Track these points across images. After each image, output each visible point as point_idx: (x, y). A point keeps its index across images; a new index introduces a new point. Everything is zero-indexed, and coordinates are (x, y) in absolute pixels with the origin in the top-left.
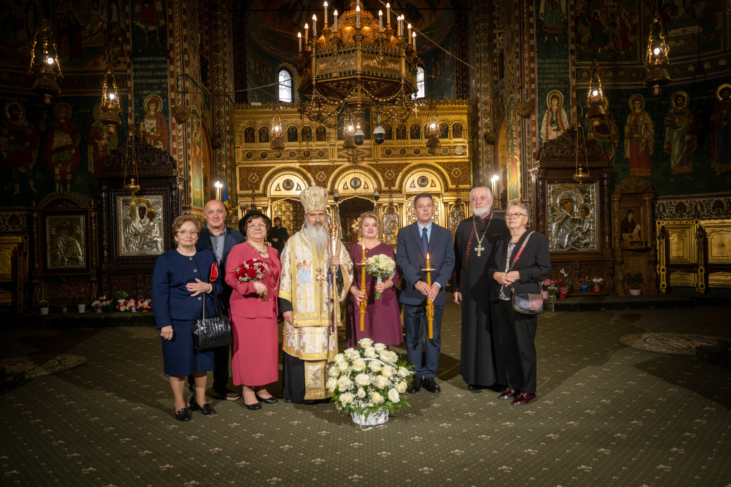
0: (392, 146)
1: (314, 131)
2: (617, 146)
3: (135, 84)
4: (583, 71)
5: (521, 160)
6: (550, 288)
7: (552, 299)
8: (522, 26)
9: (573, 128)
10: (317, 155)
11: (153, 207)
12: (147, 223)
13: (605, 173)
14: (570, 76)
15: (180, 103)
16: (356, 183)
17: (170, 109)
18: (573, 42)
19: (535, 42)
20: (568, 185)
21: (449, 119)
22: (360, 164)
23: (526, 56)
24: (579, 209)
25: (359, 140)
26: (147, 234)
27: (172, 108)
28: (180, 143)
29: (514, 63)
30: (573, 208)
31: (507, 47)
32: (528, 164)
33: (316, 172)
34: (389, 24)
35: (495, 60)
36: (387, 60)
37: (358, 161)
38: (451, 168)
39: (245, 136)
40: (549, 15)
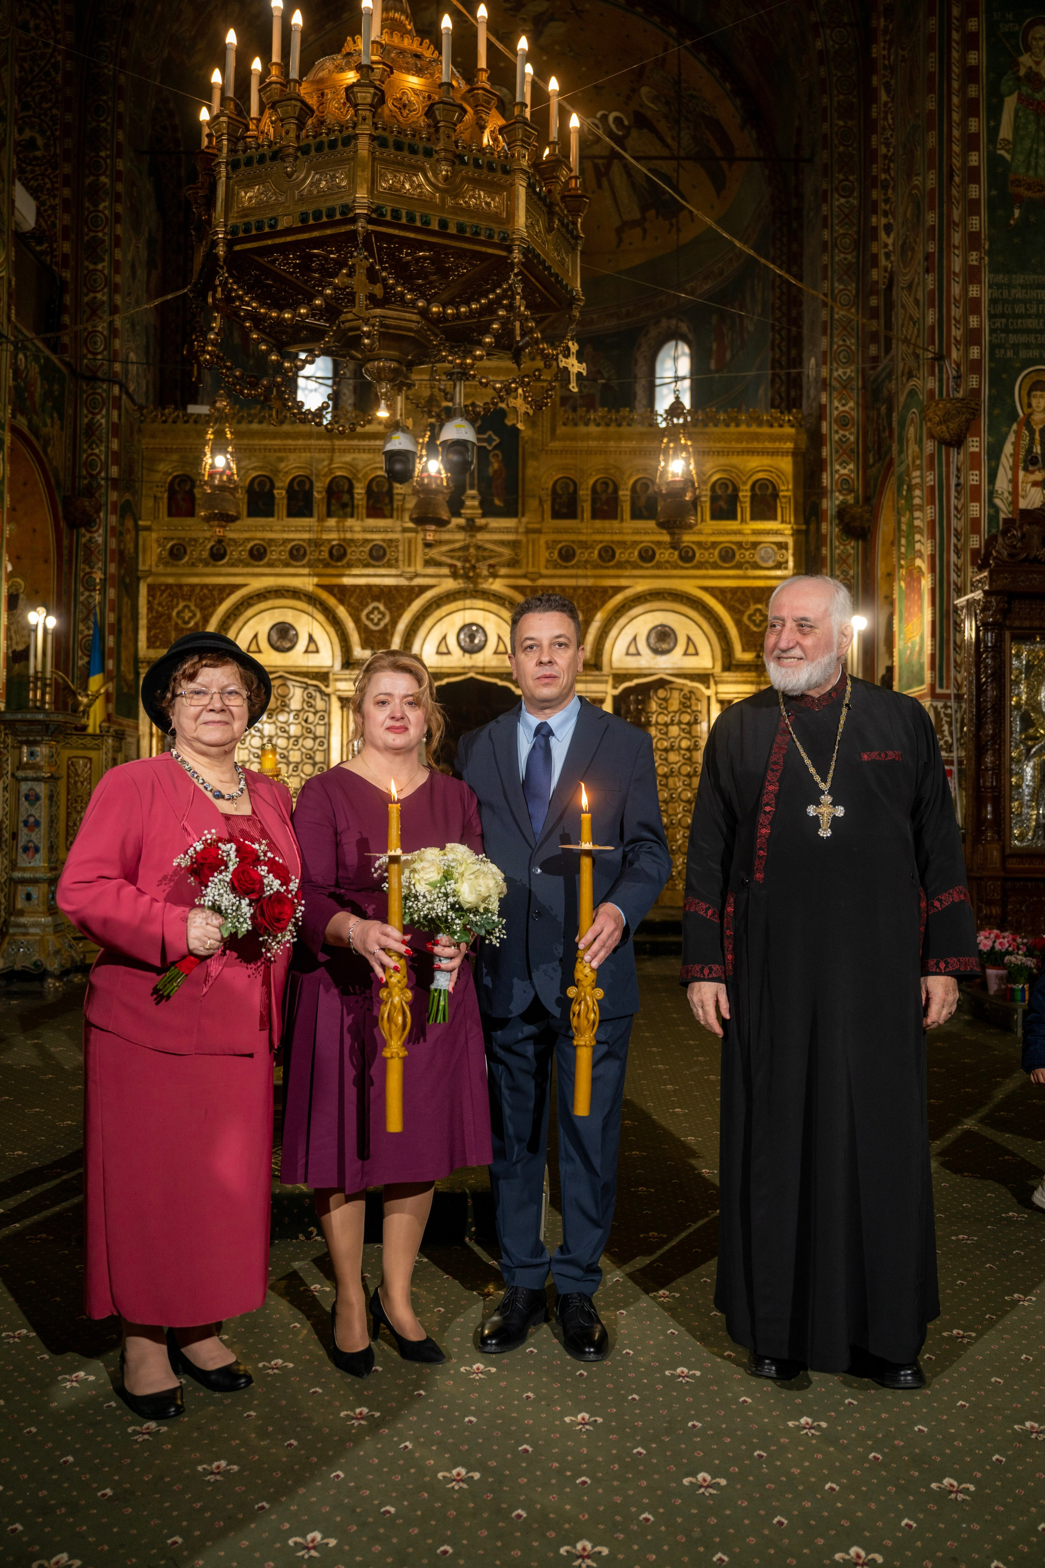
0: (578, 537)
1: (360, 490)
5: (933, 570)
6: (1013, 959)
7: (1018, 995)
8: (946, 179)
10: (366, 556)
16: (472, 637)
19: (985, 224)
21: (741, 467)
22: (485, 586)
23: (957, 265)
29: (921, 288)
31: (902, 246)
32: (955, 584)
33: (361, 603)
34: (482, 70)
35: (873, 302)
36: (463, 180)
37: (478, 576)
38: (742, 603)
39: (170, 498)
40: (1027, 144)
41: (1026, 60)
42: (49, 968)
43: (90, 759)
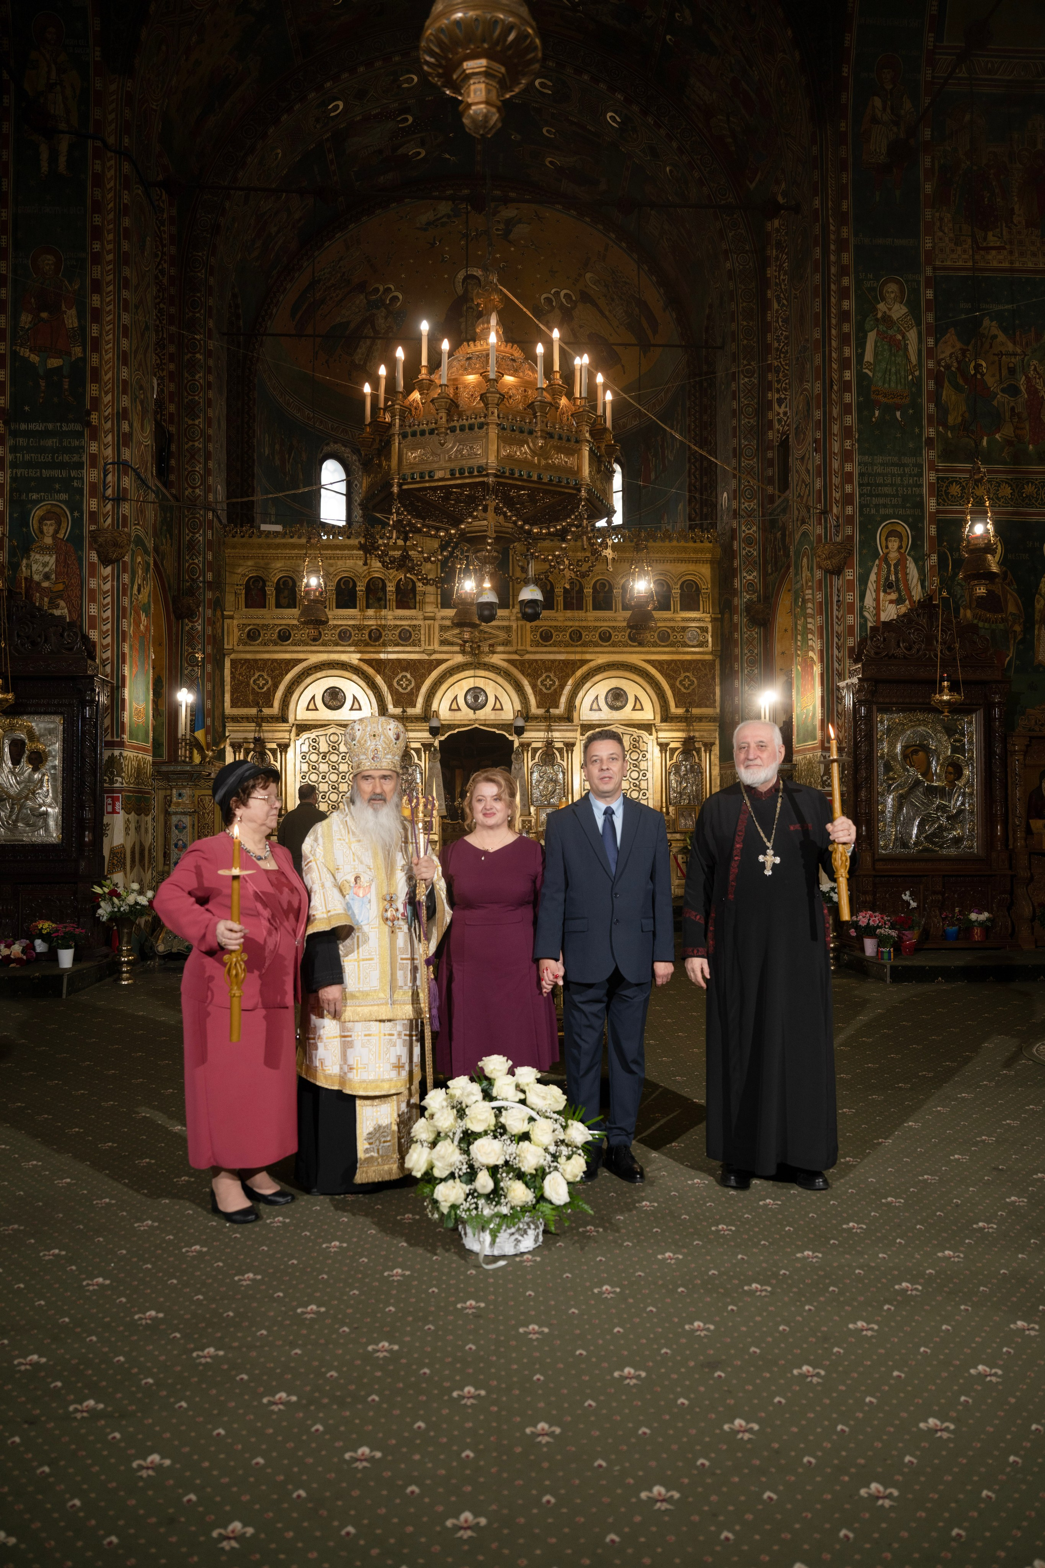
0: (554, 624)
1: (390, 588)
2: (1020, 637)
3: (14, 479)
4: (952, 483)
5: (822, 661)
6: (883, 931)
7: (886, 956)
8: (828, 386)
9: (931, 598)
10: (397, 637)
11: (42, 740)
12: (26, 774)
13: (995, 693)
14: (925, 490)
15: (109, 521)
16: (476, 698)
17: (86, 533)
18: (930, 423)
19: (855, 421)
20: (920, 716)
21: (674, 571)
22: (486, 659)
23: (836, 448)
24: (942, 765)
25: (486, 613)
26: (27, 798)
27: (90, 532)
28: (104, 606)
29: (810, 462)
30: (929, 764)
31: (796, 428)
32: (836, 671)
33: (393, 673)
34: (556, 371)
35: (770, 455)
36: (551, 448)
37: (482, 653)
38: (675, 672)
39: (246, 594)
40: (883, 365)
41: (881, 306)
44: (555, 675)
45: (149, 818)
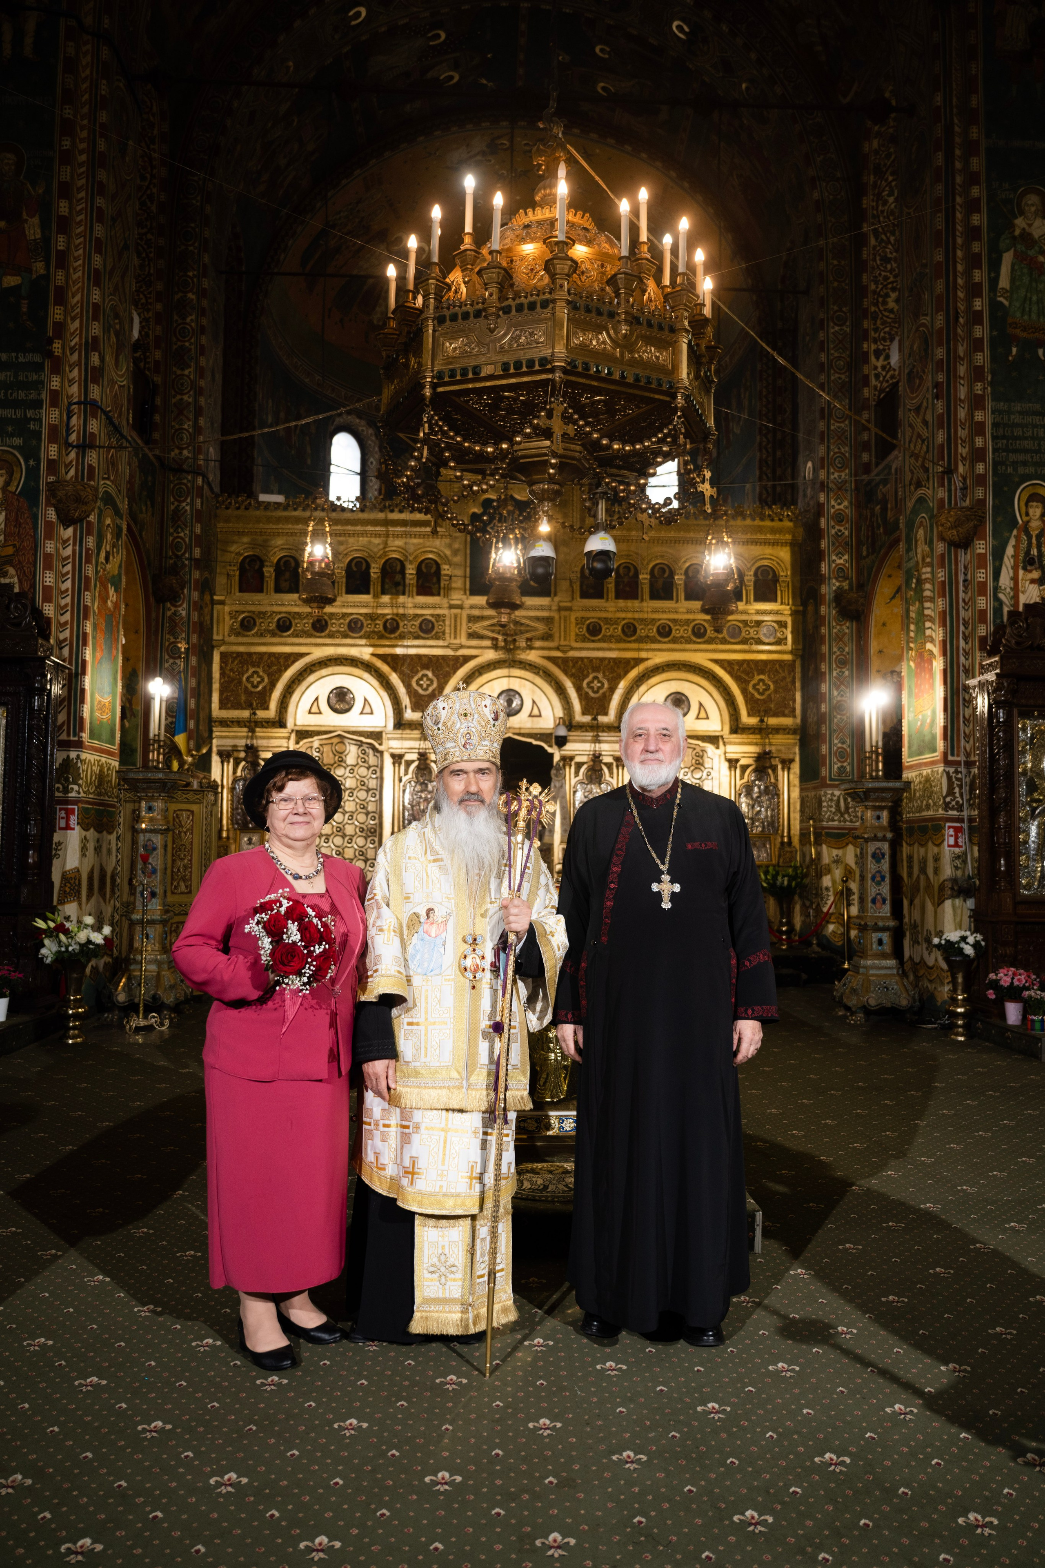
0: (604, 615)
1: (411, 571)
5: (944, 654)
6: (1032, 993)
7: (1038, 1026)
8: (952, 319)
10: (417, 629)
15: (72, 472)
16: (510, 702)
17: (43, 485)
19: (988, 359)
21: (746, 555)
22: (523, 656)
23: (962, 393)
25: (540, 570)
27: (47, 483)
28: (63, 575)
29: (930, 412)
31: (909, 374)
32: (964, 666)
33: (411, 671)
34: (644, 243)
35: (865, 415)
36: (637, 337)
37: (519, 648)
38: (747, 674)
39: (241, 576)
40: (1022, 293)
41: (1020, 222)
42: (166, 1001)
43: (192, 812)
44: (604, 676)
45: (113, 837)
